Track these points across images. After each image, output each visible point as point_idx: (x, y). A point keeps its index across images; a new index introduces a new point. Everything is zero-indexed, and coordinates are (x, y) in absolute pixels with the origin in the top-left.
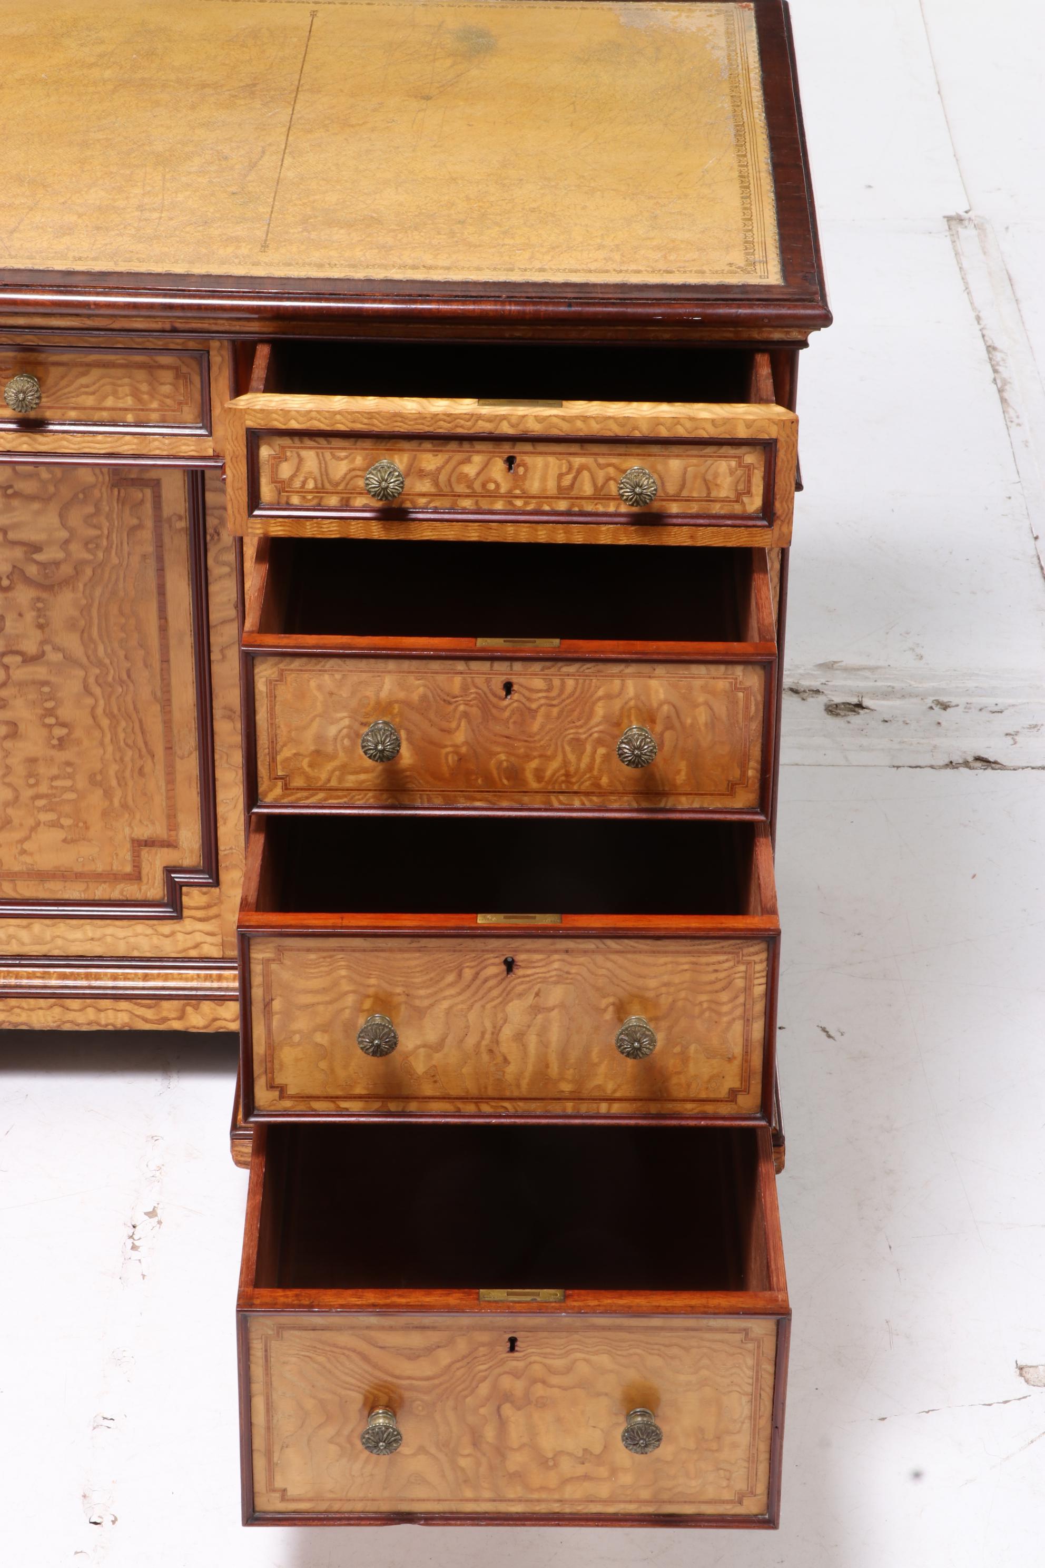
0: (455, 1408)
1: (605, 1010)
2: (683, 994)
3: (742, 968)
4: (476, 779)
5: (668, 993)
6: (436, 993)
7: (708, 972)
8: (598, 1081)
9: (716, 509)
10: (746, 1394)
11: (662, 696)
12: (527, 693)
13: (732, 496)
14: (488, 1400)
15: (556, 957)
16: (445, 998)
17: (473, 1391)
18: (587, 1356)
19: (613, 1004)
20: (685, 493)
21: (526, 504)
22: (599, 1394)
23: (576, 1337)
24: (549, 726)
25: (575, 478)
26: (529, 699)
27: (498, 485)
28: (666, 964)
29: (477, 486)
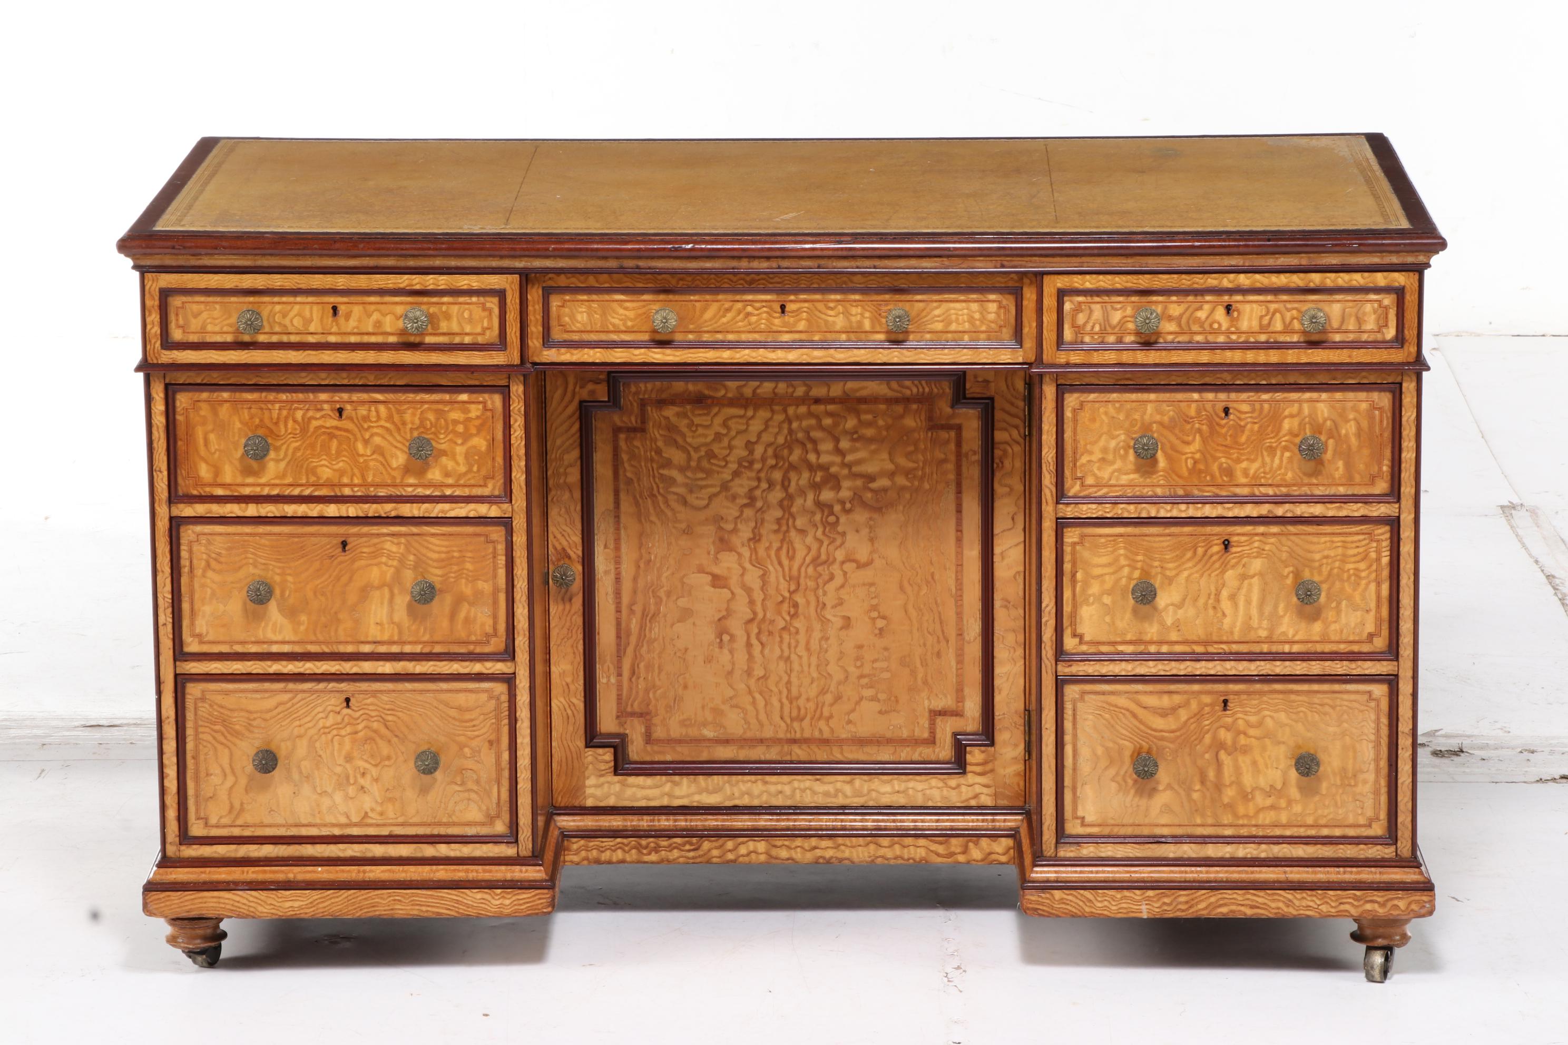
0: (1190, 755)
1: (1287, 577)
2: (1337, 564)
3: (1374, 544)
4: (1205, 477)
5: (1327, 564)
6: (1179, 566)
7: (1352, 548)
8: (1283, 629)
9: (1365, 337)
10: (1371, 742)
11: (1326, 415)
12: (1238, 414)
13: (1376, 329)
14: (1210, 747)
15: (1257, 538)
16: (1185, 570)
17: (1200, 741)
18: (1272, 714)
19: (1292, 572)
20: (1344, 327)
21: (1239, 337)
22: (1279, 743)
23: (1265, 699)
24: (1253, 438)
25: (1271, 319)
26: (1240, 419)
27: (1220, 325)
28: (1325, 542)
29: (1207, 326)
